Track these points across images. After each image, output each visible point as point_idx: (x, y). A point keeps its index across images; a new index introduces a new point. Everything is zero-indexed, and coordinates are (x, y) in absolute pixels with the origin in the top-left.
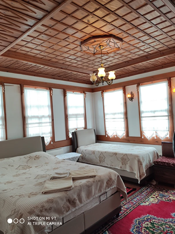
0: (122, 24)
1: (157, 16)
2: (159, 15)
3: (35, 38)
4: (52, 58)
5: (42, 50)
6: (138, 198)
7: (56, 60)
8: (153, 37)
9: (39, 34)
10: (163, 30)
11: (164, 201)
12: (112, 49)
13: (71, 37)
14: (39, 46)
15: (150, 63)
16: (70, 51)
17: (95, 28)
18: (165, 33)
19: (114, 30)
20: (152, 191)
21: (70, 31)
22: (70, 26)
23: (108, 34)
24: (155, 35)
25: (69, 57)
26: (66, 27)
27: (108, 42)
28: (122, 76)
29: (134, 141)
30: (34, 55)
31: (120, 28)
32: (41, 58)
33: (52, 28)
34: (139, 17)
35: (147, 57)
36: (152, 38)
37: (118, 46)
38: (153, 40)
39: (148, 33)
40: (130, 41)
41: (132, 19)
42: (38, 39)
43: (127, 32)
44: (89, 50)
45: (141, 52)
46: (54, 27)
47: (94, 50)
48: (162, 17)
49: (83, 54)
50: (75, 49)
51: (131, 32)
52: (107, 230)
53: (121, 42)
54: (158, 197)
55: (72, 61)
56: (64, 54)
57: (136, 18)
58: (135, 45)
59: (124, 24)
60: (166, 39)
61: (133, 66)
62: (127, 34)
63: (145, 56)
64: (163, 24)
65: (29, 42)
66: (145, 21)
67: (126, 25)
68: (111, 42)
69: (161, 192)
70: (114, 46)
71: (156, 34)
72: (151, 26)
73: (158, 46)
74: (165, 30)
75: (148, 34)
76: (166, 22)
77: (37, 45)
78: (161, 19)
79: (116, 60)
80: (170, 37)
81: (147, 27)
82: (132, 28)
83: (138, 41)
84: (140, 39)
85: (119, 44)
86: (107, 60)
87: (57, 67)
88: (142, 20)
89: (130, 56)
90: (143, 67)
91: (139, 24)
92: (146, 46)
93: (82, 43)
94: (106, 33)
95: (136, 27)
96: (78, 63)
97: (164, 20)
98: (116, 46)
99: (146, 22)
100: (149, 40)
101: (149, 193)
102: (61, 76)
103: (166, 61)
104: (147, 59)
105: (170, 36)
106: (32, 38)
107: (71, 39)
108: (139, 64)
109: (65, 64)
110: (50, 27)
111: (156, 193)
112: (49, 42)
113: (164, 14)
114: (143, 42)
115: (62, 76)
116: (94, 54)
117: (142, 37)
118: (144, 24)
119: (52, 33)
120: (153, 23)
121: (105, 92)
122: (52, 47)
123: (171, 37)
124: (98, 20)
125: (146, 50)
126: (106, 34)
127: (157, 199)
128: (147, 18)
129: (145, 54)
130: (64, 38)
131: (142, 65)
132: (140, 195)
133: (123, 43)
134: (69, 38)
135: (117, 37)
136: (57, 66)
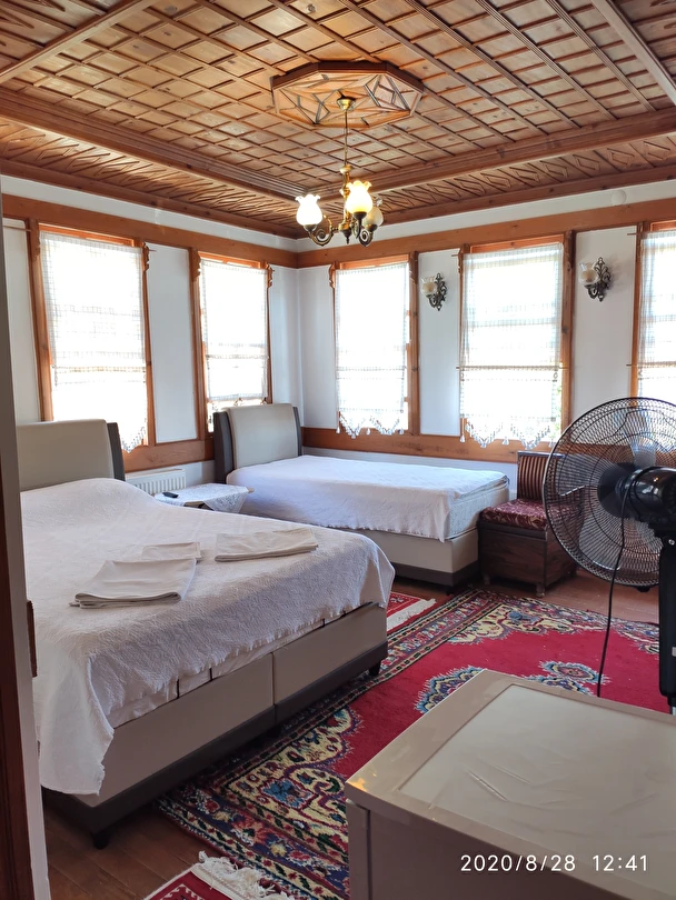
0: (428, 29)
1: (547, 16)
2: (552, 12)
3: (108, 48)
4: (155, 126)
5: (126, 94)
6: (442, 623)
7: (171, 136)
8: (527, 85)
9: (124, 35)
10: (561, 63)
11: (524, 634)
12: (382, 112)
13: (240, 57)
14: (115, 80)
15: (512, 172)
16: (228, 107)
17: (332, 35)
18: (569, 74)
19: (398, 47)
20: (487, 605)
21: (241, 36)
22: (243, 19)
23: (376, 61)
24: (536, 77)
25: (222, 129)
26: (228, 21)
27: (372, 87)
28: (408, 213)
29: (438, 449)
30: (90, 108)
31: (421, 42)
32: (116, 124)
33: (177, 19)
34: (485, 14)
35: (502, 153)
36: (523, 86)
37: (404, 103)
38: (527, 95)
39: (513, 67)
40: (449, 89)
41: (461, 18)
42: (117, 52)
43: (441, 57)
44: (300, 107)
45: (484, 132)
46: (184, 18)
47: (319, 110)
48: (560, 22)
49: (276, 120)
50: (249, 100)
51: (454, 60)
52: (346, 707)
53: (416, 92)
54: (504, 623)
55: (232, 143)
56: (204, 116)
57: (477, 17)
58: (464, 107)
59: (434, 32)
60: (568, 94)
61: (451, 178)
62: (441, 65)
63: (495, 146)
64: (562, 43)
65: (80, 61)
66: (503, 29)
67: (440, 35)
68: (382, 87)
69: (516, 609)
70: (392, 104)
71: (540, 73)
72: (523, 45)
73: (543, 115)
74: (570, 65)
75: (511, 73)
76: (573, 40)
77: (108, 75)
78: (558, 29)
79: (393, 154)
80: (583, 90)
81: (509, 49)
82: (460, 47)
83: (475, 93)
84: (482, 85)
85: (411, 96)
86: (360, 148)
87: (171, 163)
88: (497, 24)
89: (444, 142)
90: (487, 187)
91: (483, 36)
92: (502, 111)
93: (277, 81)
94: (369, 53)
95: (473, 45)
96: (251, 152)
97: (567, 29)
98: (399, 103)
99: (507, 33)
100: (515, 92)
101: (477, 611)
102: (182, 198)
103: (564, 171)
104: (502, 157)
105: (583, 87)
106: (95, 49)
107: (240, 65)
108: (472, 174)
109: (200, 150)
110: (171, 17)
111: (501, 611)
112: (157, 69)
113: (569, 12)
114: (492, 97)
115: (187, 198)
116: (317, 124)
117: (491, 82)
118: (501, 39)
119: (173, 35)
120: (531, 36)
121: (344, 268)
122: (163, 87)
123: (588, 89)
124: (346, 9)
125: (501, 128)
126: (370, 58)
127: (503, 626)
128: (514, 19)
129: (497, 139)
130: (214, 58)
131: (482, 178)
132: (448, 616)
133: (425, 94)
134: (233, 59)
135: (405, 72)
136: (172, 157)
